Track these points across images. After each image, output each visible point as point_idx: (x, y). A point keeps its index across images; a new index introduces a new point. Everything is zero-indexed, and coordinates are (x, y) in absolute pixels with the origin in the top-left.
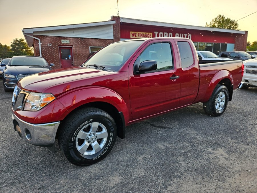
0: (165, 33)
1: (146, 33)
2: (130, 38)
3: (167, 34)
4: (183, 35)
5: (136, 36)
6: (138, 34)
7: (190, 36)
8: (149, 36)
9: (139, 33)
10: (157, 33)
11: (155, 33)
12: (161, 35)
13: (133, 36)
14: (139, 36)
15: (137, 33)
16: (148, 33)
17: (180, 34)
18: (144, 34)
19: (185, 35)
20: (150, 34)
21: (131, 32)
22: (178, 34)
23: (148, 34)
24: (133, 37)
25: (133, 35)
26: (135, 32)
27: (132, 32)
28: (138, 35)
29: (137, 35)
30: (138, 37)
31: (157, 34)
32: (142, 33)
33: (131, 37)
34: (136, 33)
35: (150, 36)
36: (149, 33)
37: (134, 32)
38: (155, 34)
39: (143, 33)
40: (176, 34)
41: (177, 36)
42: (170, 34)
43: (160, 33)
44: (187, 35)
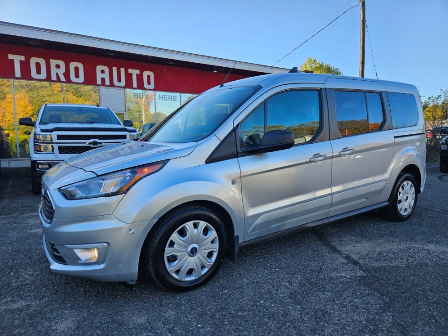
0: (53, 62)
3: (62, 64)
4: (123, 70)
7: (149, 77)
10: (23, 58)
11: (11, 57)
12: (38, 65)
17: (115, 69)
19: (130, 71)
22: (106, 69)
31: (21, 62)
38: (12, 61)
40: (99, 68)
41: (103, 72)
42: (73, 65)
43: (33, 61)
44: (138, 72)
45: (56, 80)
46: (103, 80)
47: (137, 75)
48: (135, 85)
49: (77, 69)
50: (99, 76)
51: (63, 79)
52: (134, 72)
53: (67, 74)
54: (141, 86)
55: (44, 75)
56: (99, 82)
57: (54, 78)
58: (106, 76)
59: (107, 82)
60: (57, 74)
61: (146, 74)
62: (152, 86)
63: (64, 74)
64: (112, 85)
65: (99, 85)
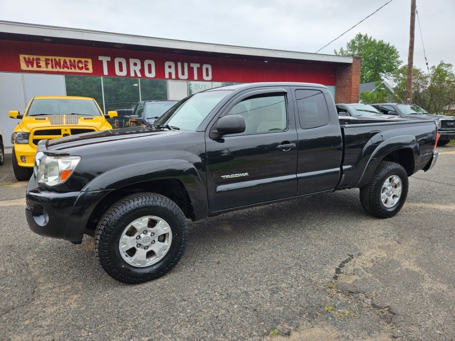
0: (132, 61)
1: (72, 59)
2: (18, 69)
3: (138, 62)
4: (186, 65)
5: (39, 66)
6: (47, 60)
7: (207, 69)
8: (80, 65)
9: (50, 58)
10: (109, 59)
11: (100, 58)
12: (120, 64)
13: (28, 66)
14: (50, 66)
15: (43, 58)
16: (77, 60)
17: (179, 65)
18: (65, 60)
19: (192, 65)
20: (85, 61)
21: (22, 57)
22: (173, 65)
23: (80, 62)
24: (30, 68)
25: (29, 62)
26: (35, 57)
27: (27, 57)
28: (47, 64)
29: (43, 64)
30: (47, 67)
31: (108, 62)
32: (57, 58)
33: (23, 66)
34: (39, 59)
35: (86, 65)
36: (83, 60)
37: (31, 57)
38: (101, 62)
39: (62, 59)
40: (167, 64)
41: (170, 67)
42: (146, 63)
43: (117, 61)
44: (198, 65)
45: (134, 76)
46: (170, 74)
47: (198, 68)
48: (196, 77)
49: (150, 66)
50: (167, 71)
51: (139, 75)
52: (195, 66)
53: (142, 71)
54: (200, 78)
55: (124, 73)
56: (167, 76)
57: (132, 74)
58: (173, 71)
59: (174, 76)
60: (135, 71)
61: (204, 67)
62: (210, 78)
63: (140, 71)
64: (177, 78)
65: (168, 79)
